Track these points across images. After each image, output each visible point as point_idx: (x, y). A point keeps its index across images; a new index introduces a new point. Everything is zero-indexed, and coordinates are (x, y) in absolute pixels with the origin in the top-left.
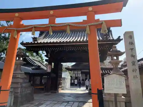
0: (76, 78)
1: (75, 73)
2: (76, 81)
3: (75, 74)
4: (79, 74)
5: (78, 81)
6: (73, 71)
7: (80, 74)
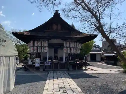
0: (38, 55)
1: (36, 45)
2: (38, 61)
3: (35, 48)
4: (45, 47)
5: (41, 60)
6: (32, 42)
7: (47, 48)
